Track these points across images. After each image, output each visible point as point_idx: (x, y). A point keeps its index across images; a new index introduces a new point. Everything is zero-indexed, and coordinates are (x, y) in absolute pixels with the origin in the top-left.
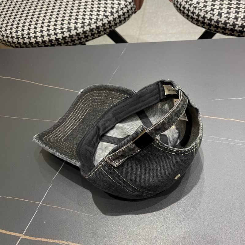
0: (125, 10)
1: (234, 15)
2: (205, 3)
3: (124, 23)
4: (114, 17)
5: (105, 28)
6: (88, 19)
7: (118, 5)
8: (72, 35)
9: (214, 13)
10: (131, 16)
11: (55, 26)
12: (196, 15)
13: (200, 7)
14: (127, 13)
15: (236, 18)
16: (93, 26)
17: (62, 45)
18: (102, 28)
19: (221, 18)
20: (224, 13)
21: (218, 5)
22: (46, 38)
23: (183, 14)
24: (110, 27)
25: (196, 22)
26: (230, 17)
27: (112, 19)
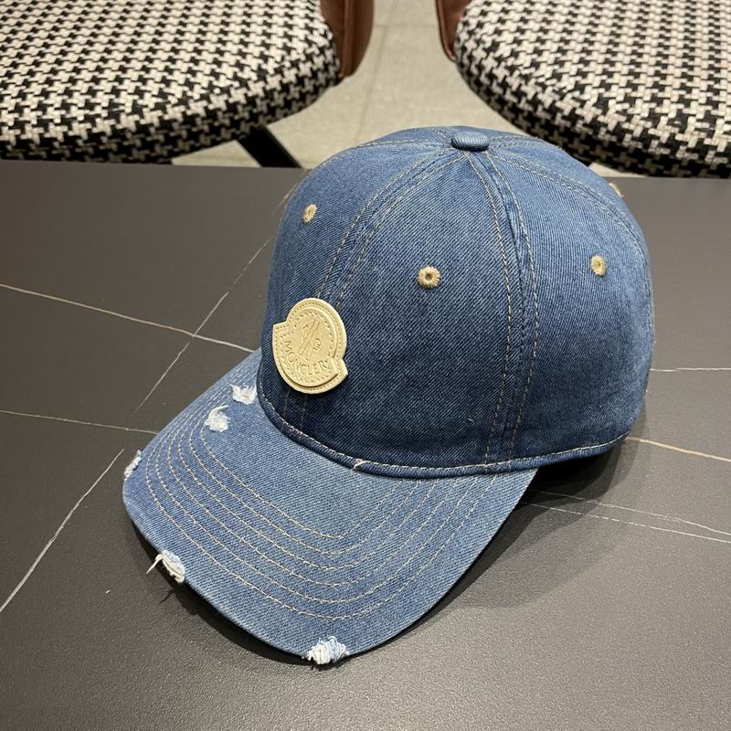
0: (305, 69)
1: (646, 106)
2: (556, 67)
3: (300, 109)
4: (268, 88)
5: (236, 117)
6: (179, 85)
7: (284, 53)
8: (124, 130)
9: (585, 97)
10: (324, 92)
11: (65, 97)
12: (528, 102)
13: (543, 76)
14: (310, 79)
15: (654, 118)
16: (197, 108)
17: (87, 158)
18: (224, 118)
19: (604, 113)
20: (614, 98)
21: (597, 75)
22: (32, 133)
23: (486, 98)
24: (254, 117)
25: (525, 124)
26: (636, 112)
27: (261, 94)
